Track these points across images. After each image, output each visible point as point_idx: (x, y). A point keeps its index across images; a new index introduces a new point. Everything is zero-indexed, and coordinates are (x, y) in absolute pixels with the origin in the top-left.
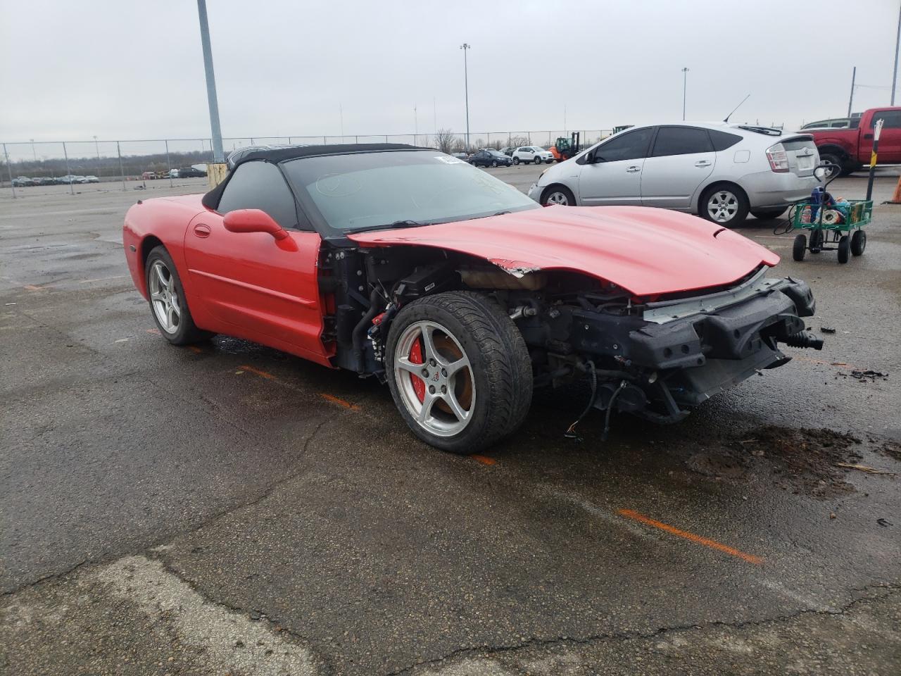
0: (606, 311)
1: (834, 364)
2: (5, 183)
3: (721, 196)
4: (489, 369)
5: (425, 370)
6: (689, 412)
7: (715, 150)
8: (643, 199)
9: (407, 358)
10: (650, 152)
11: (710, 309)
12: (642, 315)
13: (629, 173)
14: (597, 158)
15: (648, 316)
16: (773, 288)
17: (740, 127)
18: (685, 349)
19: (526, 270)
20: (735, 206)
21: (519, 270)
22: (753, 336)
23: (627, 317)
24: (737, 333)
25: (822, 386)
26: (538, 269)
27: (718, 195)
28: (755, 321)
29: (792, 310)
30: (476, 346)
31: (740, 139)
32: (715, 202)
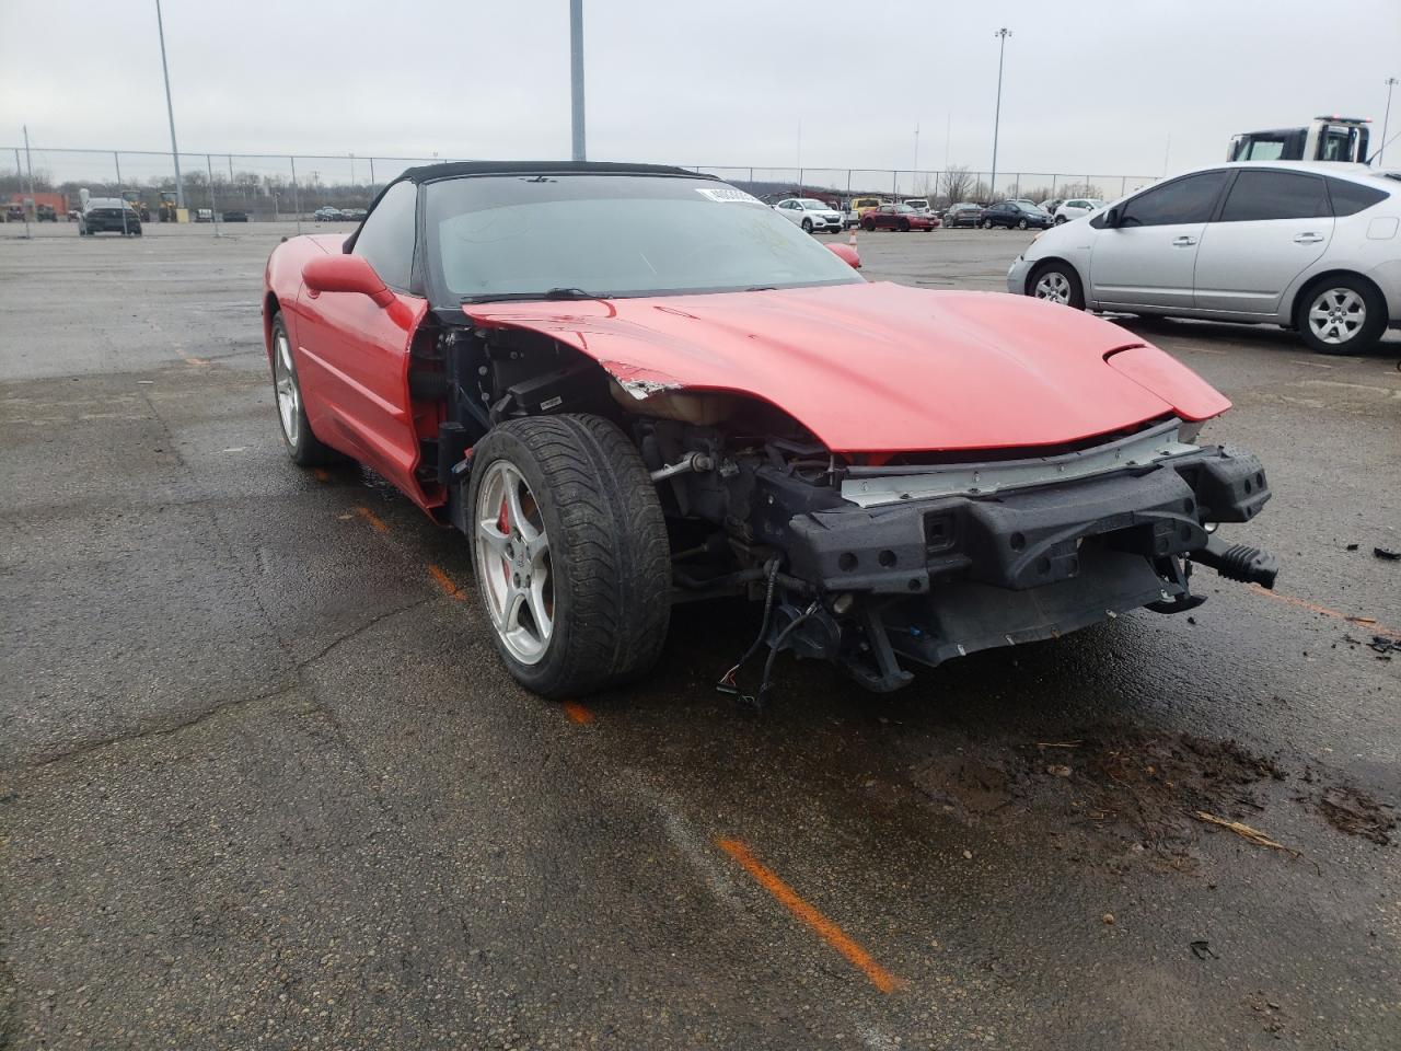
0: (798, 474)
1: (1351, 619)
2: (308, 216)
3: (1337, 297)
4: (573, 556)
5: (509, 545)
6: (912, 676)
7: (1333, 213)
8: (1197, 293)
9: (495, 521)
10: (1219, 211)
11: (988, 488)
12: (839, 488)
13: (1177, 248)
14: (1126, 219)
15: (851, 492)
16: (1160, 463)
17: (1388, 176)
18: (888, 558)
19: (655, 385)
20: (1359, 316)
21: (642, 385)
22: (1056, 548)
23: (827, 488)
24: (1019, 540)
25: (1296, 658)
26: (675, 385)
27: (1330, 296)
28: (1071, 520)
29: (1182, 507)
30: (556, 513)
31: (1383, 196)
32: (1325, 307)
